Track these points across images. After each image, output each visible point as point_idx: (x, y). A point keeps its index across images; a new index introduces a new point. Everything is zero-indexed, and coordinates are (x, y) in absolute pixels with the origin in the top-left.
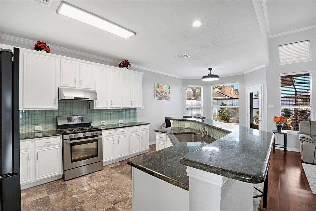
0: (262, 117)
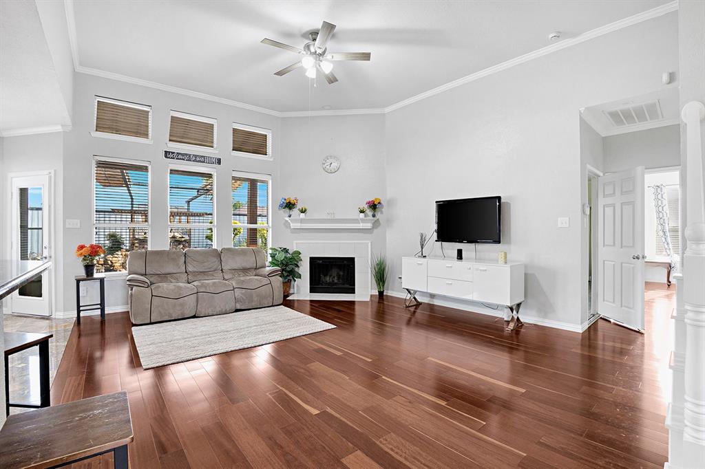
0: (50, 248)
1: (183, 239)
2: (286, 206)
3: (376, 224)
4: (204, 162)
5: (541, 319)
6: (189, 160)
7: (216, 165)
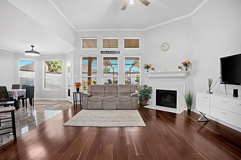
1: (128, 81)
2: (146, 68)
4: (114, 53)
6: (109, 53)
7: (118, 54)
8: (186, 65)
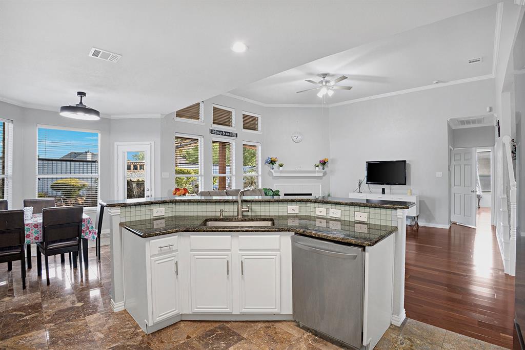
0: (151, 190)
2: (270, 163)
3: (325, 174)
4: (229, 136)
5: (427, 224)
6: (222, 135)
7: (235, 138)
8: (324, 163)
